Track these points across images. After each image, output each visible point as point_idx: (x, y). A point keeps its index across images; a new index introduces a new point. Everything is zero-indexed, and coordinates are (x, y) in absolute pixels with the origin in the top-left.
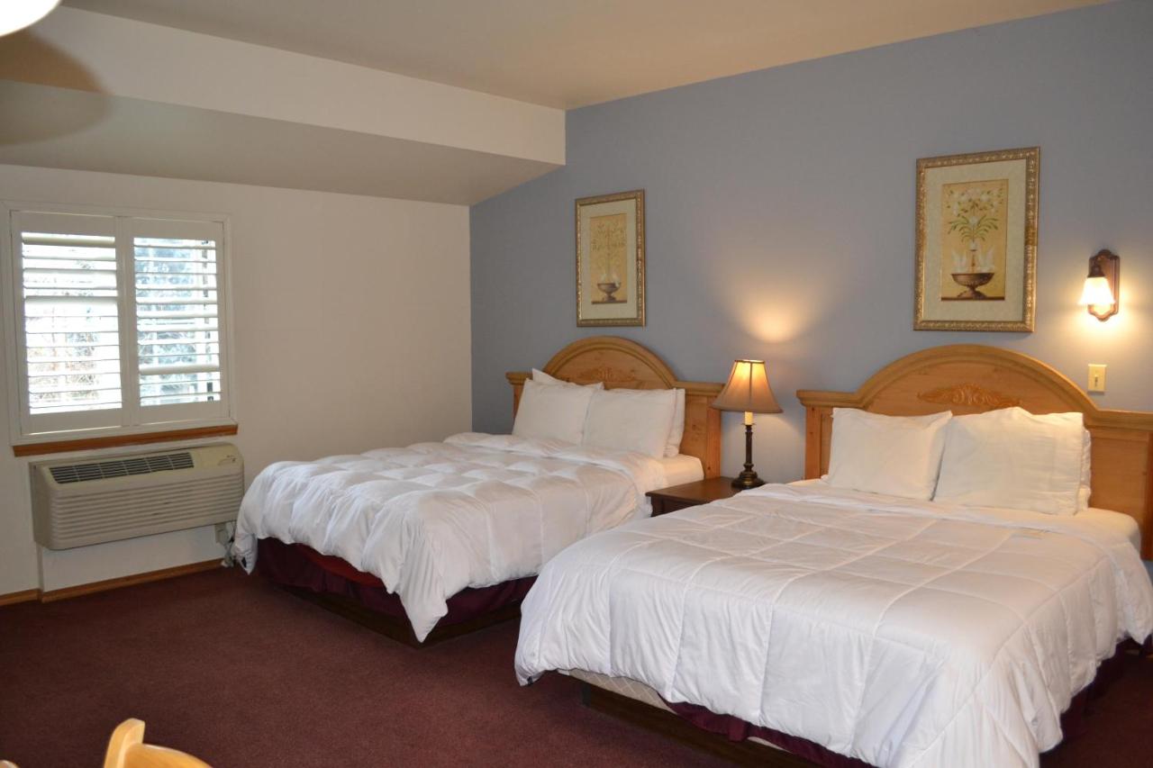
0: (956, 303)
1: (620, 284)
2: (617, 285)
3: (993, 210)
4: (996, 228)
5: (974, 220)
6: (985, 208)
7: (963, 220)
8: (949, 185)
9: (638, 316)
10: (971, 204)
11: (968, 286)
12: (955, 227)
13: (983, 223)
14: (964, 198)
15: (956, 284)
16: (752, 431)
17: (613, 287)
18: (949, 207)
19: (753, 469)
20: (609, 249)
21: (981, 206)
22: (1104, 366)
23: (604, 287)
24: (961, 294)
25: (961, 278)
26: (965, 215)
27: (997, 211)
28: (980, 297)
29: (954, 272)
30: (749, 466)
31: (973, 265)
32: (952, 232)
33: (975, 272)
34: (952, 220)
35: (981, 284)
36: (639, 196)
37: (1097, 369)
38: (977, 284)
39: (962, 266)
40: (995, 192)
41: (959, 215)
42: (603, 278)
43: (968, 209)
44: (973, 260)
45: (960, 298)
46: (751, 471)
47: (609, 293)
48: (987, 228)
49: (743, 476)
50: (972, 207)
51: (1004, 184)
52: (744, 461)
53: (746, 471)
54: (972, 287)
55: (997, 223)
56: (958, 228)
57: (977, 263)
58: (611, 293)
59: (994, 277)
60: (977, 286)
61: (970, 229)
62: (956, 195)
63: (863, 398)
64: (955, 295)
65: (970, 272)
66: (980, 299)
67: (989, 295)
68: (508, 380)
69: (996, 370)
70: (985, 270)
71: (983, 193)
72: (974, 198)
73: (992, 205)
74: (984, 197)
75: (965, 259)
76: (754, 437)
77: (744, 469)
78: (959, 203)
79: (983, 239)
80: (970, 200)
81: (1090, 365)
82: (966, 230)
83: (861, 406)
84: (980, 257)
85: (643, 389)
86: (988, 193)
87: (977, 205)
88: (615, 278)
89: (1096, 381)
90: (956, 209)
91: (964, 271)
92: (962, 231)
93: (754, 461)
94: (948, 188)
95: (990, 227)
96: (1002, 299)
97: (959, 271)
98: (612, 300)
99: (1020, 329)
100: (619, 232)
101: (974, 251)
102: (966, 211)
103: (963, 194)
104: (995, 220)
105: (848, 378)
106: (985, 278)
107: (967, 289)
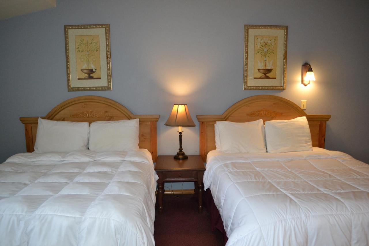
0: (259, 80)
1: (96, 70)
2: (94, 70)
3: (272, 47)
4: (273, 53)
5: (265, 50)
6: (269, 46)
7: (262, 49)
8: (257, 36)
9: (108, 85)
10: (265, 44)
11: (264, 74)
12: (259, 52)
13: (268, 51)
14: (262, 41)
15: (259, 73)
16: (182, 134)
17: (92, 71)
18: (257, 44)
19: (183, 151)
20: (88, 52)
21: (268, 45)
22: (306, 101)
23: (85, 71)
24: (261, 76)
25: (261, 71)
26: (262, 47)
27: (274, 47)
28: (268, 77)
29: (259, 69)
30: (181, 149)
31: (265, 66)
32: (258, 53)
33: (266, 69)
34: (258, 49)
35: (268, 73)
36: (107, 27)
37: (304, 102)
38: (267, 73)
39: (261, 66)
40: (273, 40)
41: (260, 48)
42: (85, 67)
43: (264, 45)
44: (265, 64)
45: (260, 78)
46: (182, 151)
47: (89, 74)
48: (270, 53)
49: (178, 154)
50: (265, 45)
51: (276, 38)
52: (179, 147)
53: (180, 151)
54: (265, 74)
55: (273, 51)
56: (260, 52)
57: (266, 65)
58: (90, 74)
59: (273, 70)
60: (267, 74)
61: (264, 53)
62: (259, 40)
63: (225, 117)
64: (259, 77)
65: (264, 69)
66: (267, 79)
67: (271, 77)
68: (21, 122)
69: (274, 104)
70: (269, 68)
71: (269, 40)
72: (266, 41)
73: (272, 45)
74: (269, 42)
75: (262, 64)
76: (183, 137)
77: (179, 151)
78: (260, 43)
79: (269, 57)
80: (264, 42)
81: (302, 101)
82: (263, 53)
83: (225, 120)
84: (268, 64)
85: (113, 120)
86: (271, 40)
87: (267, 44)
88: (92, 67)
89: (304, 106)
90: (259, 45)
91: (263, 68)
92: (262, 53)
93: (183, 147)
94: (256, 37)
95: (271, 53)
96: (275, 78)
97: (260, 68)
98: (91, 78)
99: (282, 89)
100: (95, 44)
101: (266, 61)
102: (263, 46)
103: (262, 40)
104: (273, 50)
105: (219, 109)
106: (269, 71)
107: (263, 75)
